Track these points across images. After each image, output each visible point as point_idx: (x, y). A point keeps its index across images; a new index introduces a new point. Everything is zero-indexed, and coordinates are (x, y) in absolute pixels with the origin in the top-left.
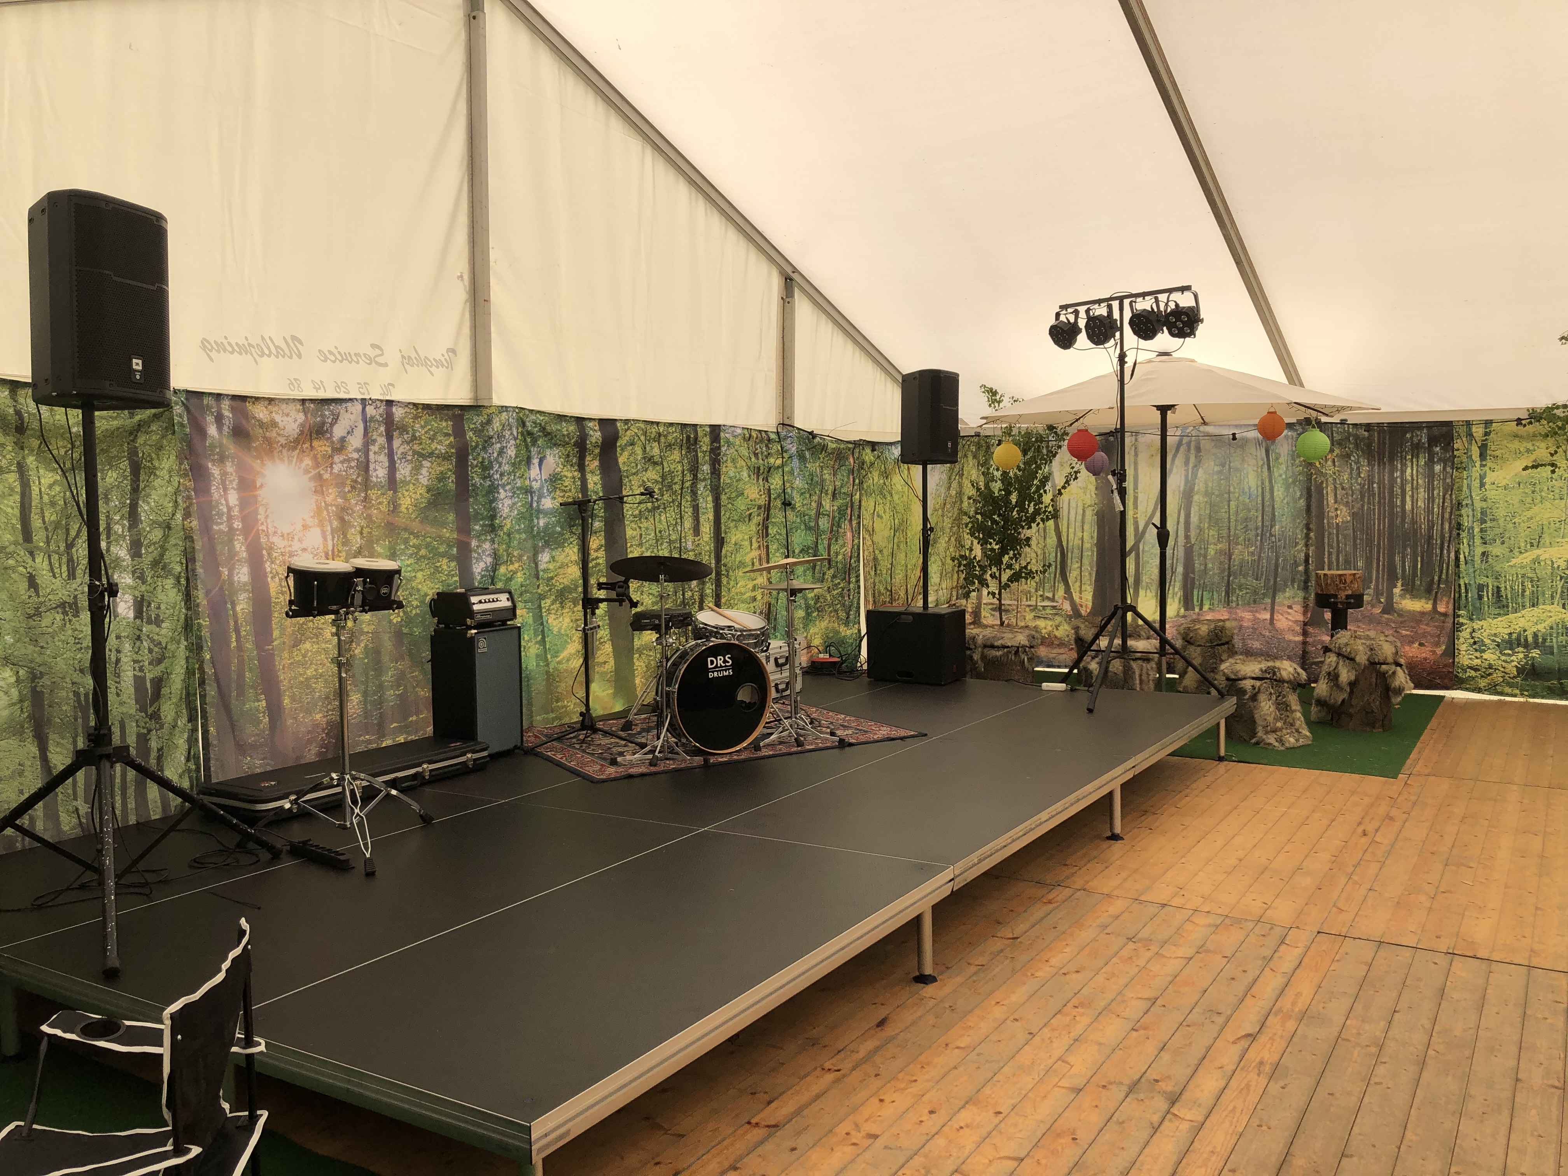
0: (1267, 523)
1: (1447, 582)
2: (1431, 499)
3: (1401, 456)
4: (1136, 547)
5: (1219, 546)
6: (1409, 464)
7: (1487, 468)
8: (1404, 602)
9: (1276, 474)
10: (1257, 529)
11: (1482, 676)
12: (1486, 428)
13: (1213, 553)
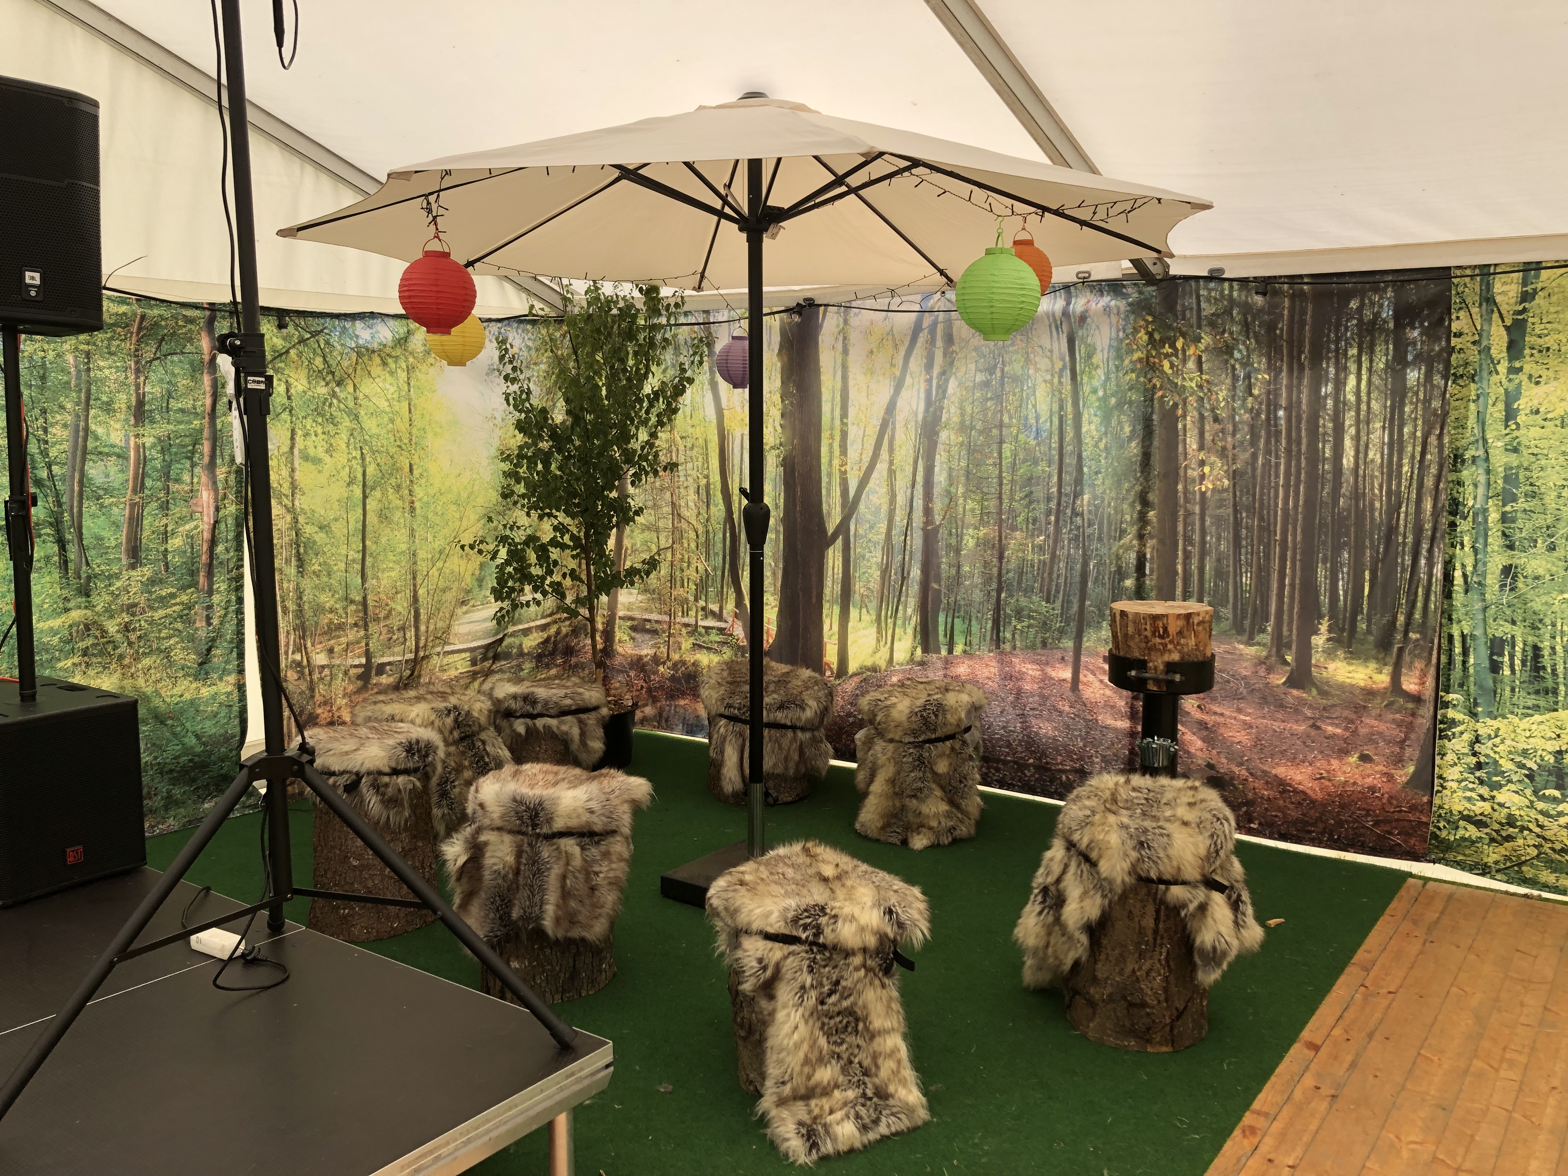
0: (1067, 489)
1: (1423, 627)
2: (1396, 445)
3: (1337, 350)
4: (843, 528)
5: (983, 531)
6: (1353, 367)
7: (1522, 377)
8: (1332, 666)
9: (1087, 389)
10: (1049, 499)
11: (1492, 840)
12: (1525, 283)
13: (971, 543)
